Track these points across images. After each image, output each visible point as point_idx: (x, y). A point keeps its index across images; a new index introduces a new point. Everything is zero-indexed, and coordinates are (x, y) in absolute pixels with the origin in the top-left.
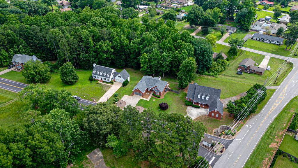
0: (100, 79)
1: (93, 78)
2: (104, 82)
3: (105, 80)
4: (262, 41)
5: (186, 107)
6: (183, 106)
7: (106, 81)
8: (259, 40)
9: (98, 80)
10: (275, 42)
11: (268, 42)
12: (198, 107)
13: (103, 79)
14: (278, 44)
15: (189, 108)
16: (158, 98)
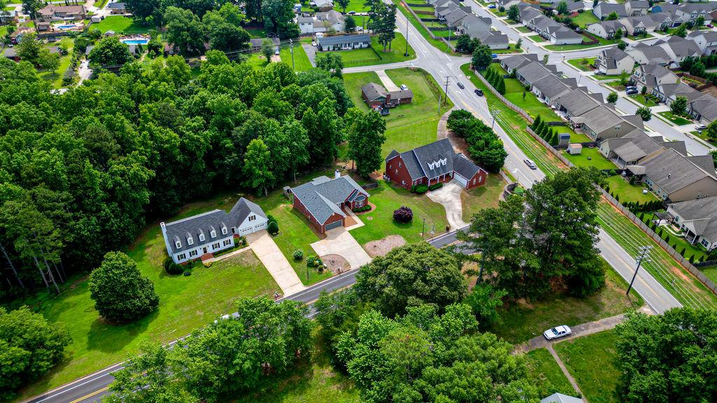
0: (201, 253)
1: (177, 261)
2: (215, 255)
3: (217, 250)
4: (339, 49)
5: (424, 197)
6: (416, 198)
7: (222, 247)
8: (334, 50)
9: (199, 259)
10: (360, 44)
11: (350, 48)
12: (439, 187)
13: (210, 250)
14: (366, 46)
15: (430, 195)
16: (370, 211)
